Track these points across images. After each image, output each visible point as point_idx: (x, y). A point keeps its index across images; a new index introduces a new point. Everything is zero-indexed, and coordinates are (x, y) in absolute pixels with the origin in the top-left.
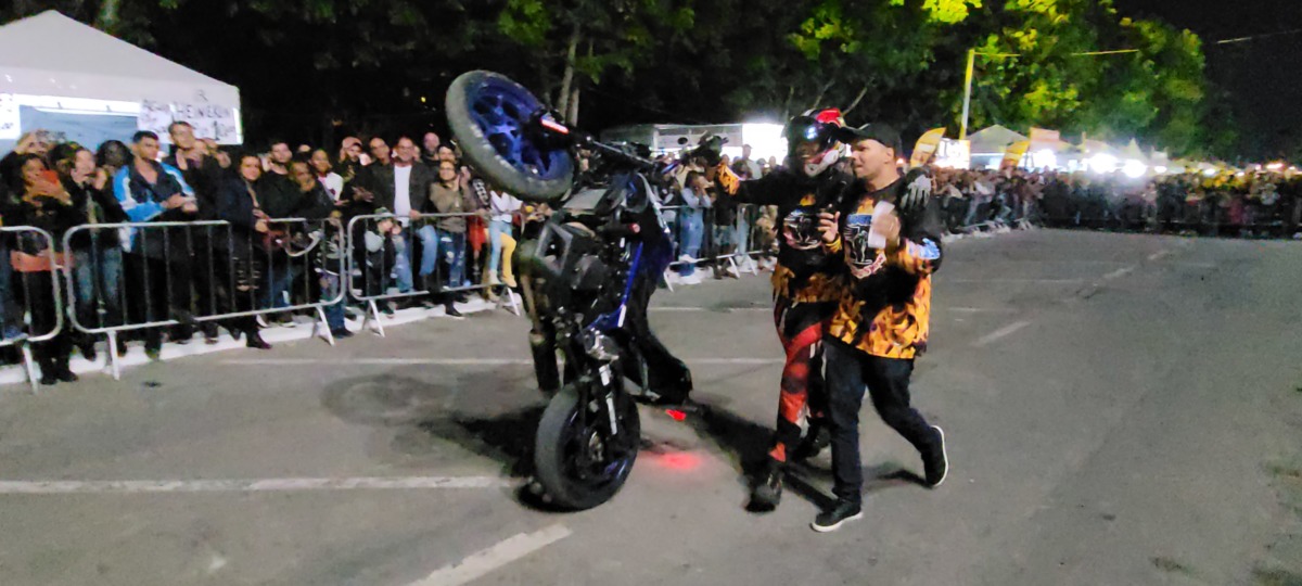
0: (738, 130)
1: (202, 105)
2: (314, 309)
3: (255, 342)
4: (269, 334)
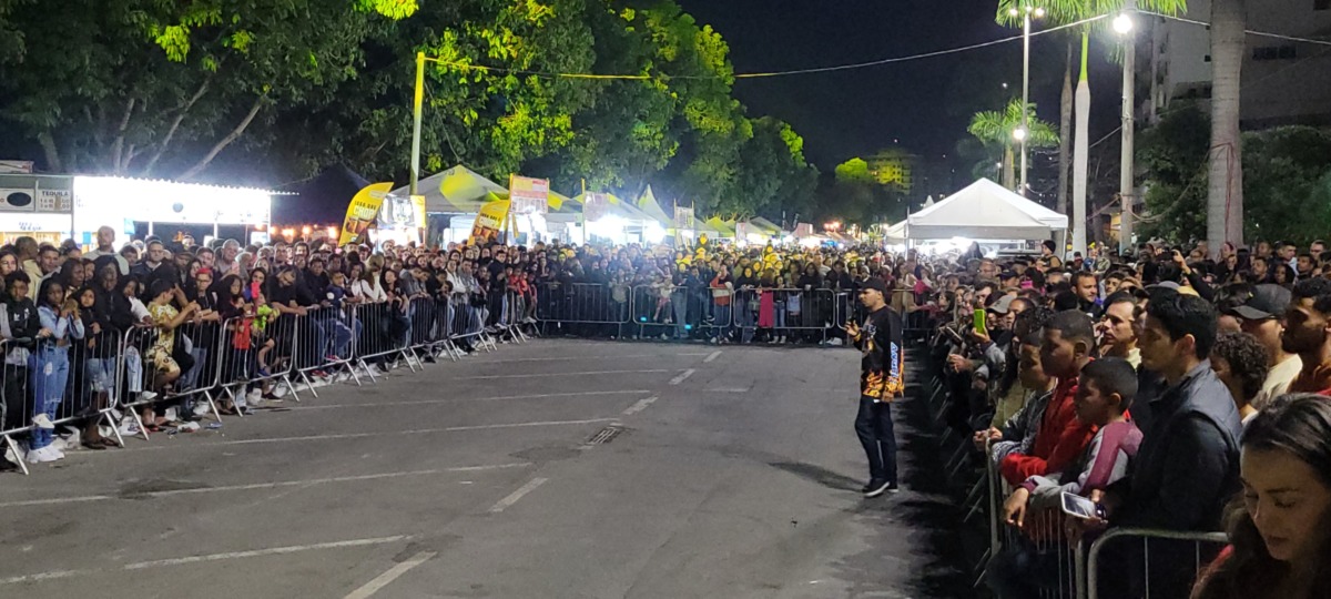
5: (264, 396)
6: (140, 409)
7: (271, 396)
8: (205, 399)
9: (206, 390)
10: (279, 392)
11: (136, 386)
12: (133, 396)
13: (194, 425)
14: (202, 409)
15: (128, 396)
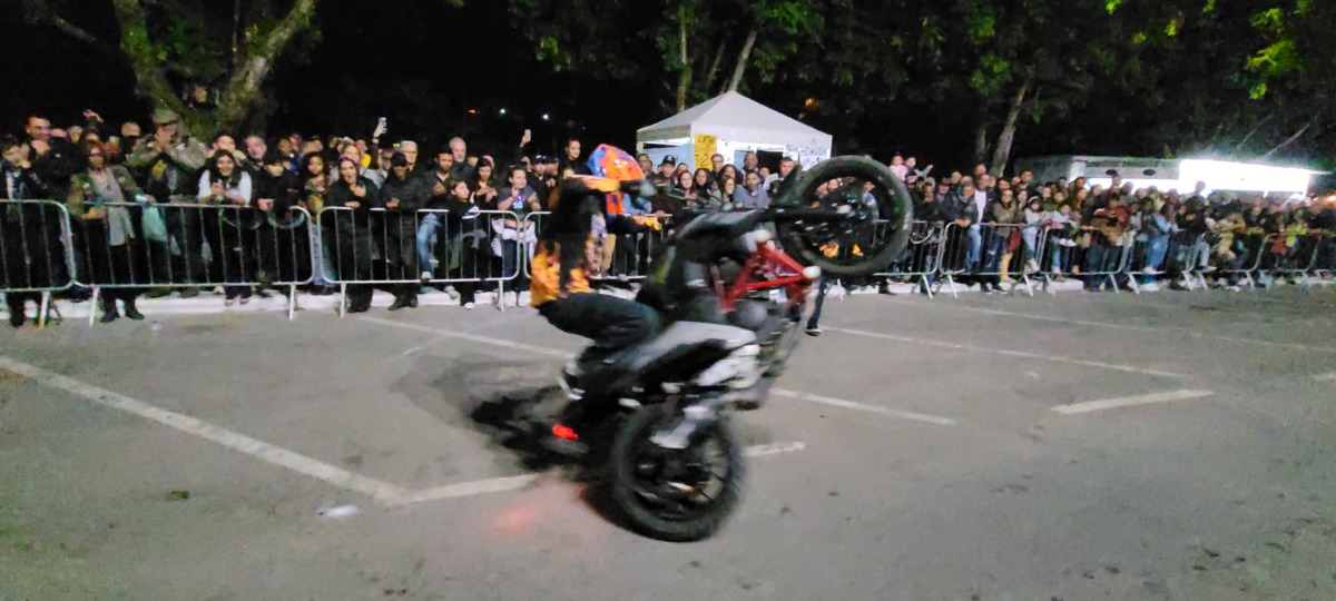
1: (814, 147)
2: (920, 276)
6: (1205, 275)
8: (1246, 276)
9: (1248, 271)
11: (1204, 262)
12: (1202, 268)
13: (1236, 289)
14: (1243, 282)
15: (1198, 267)
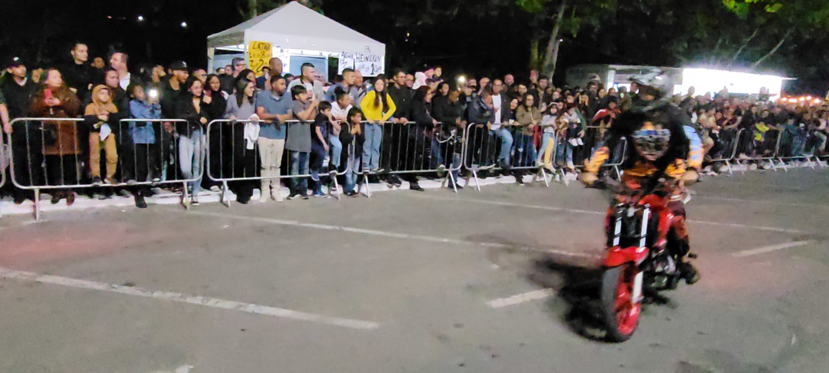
0: (680, 73)
1: (368, 54)
3: (415, 187)
4: (423, 183)
5: (758, 168)
7: (762, 168)
8: (726, 164)
9: (727, 160)
10: (767, 167)
